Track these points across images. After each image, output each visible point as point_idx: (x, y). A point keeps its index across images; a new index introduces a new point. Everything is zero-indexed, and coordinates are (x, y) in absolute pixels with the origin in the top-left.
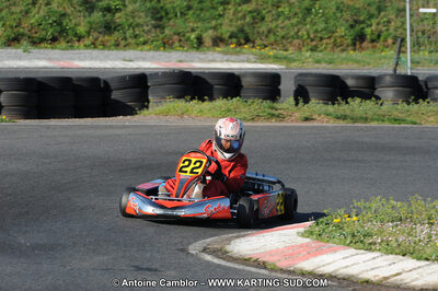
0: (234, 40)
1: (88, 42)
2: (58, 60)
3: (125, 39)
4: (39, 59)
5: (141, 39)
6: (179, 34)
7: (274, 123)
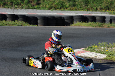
0: (105, 9)
1: (69, 9)
2: (59, 13)
3: (78, 8)
4: (55, 13)
5: (82, 8)
6: (91, 7)
7: (100, 28)
